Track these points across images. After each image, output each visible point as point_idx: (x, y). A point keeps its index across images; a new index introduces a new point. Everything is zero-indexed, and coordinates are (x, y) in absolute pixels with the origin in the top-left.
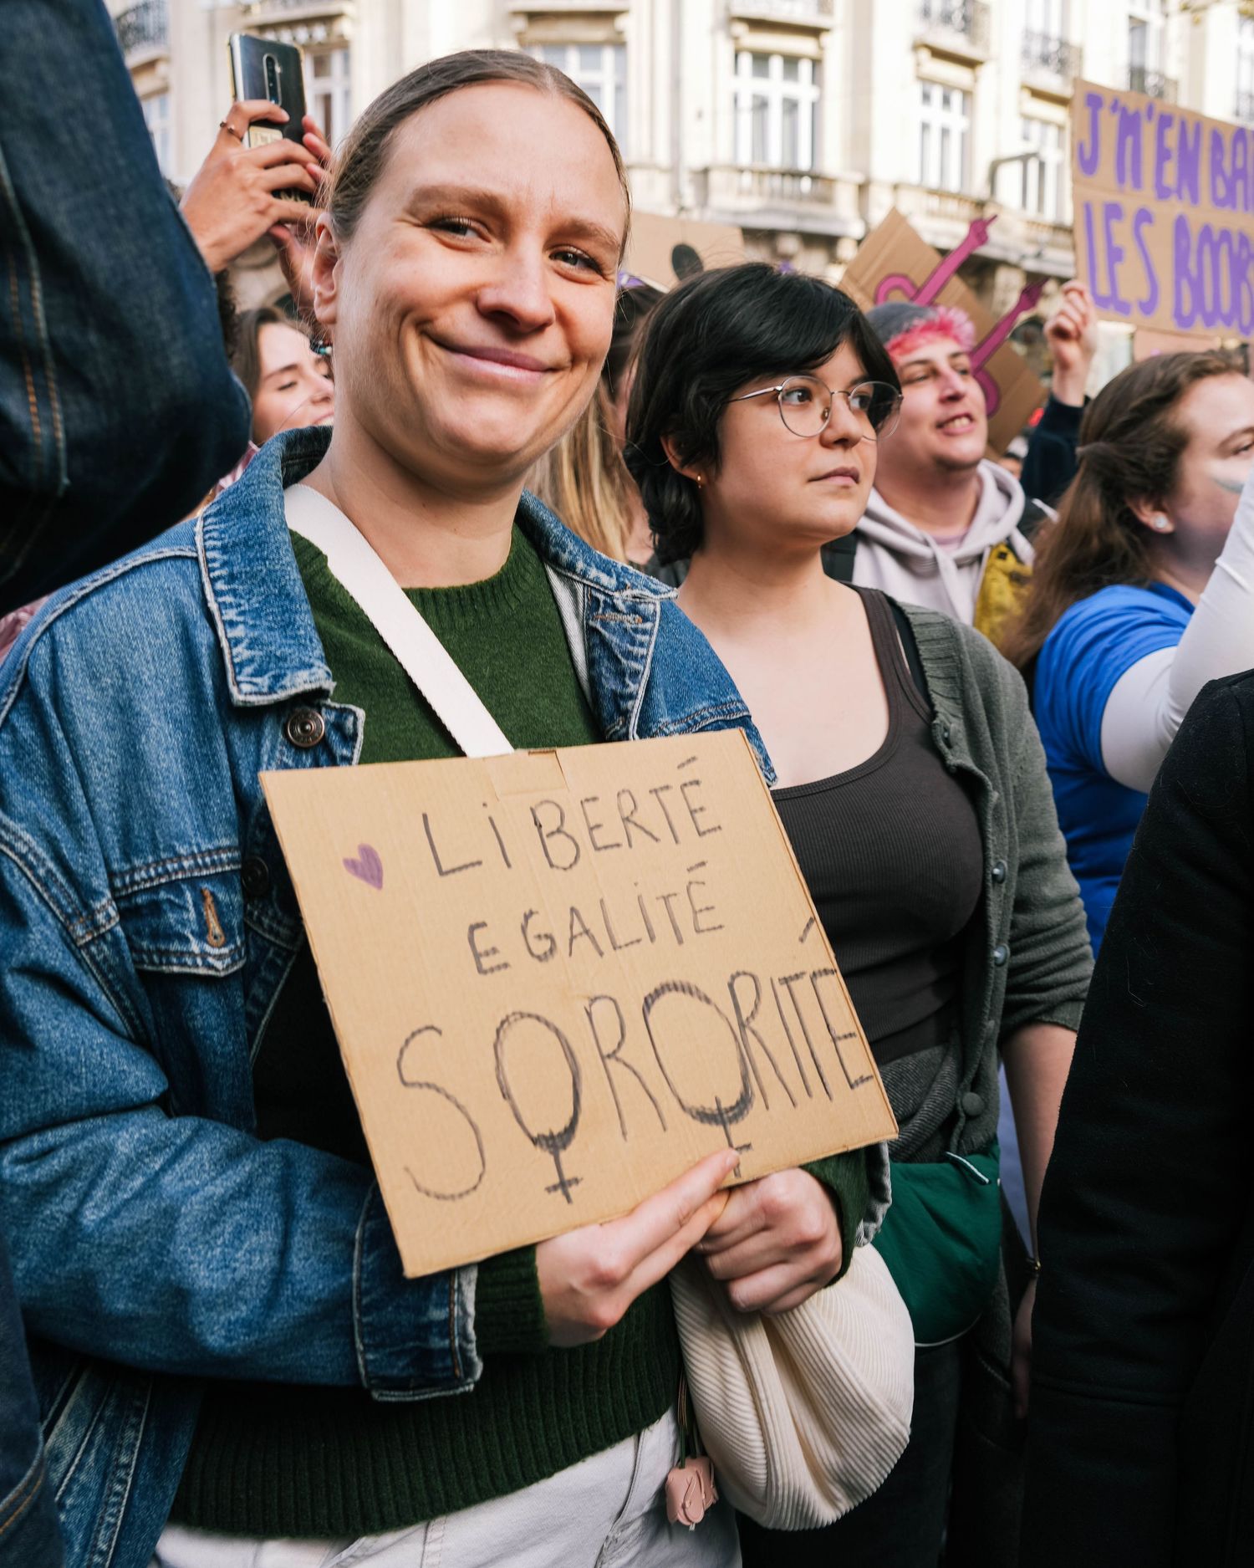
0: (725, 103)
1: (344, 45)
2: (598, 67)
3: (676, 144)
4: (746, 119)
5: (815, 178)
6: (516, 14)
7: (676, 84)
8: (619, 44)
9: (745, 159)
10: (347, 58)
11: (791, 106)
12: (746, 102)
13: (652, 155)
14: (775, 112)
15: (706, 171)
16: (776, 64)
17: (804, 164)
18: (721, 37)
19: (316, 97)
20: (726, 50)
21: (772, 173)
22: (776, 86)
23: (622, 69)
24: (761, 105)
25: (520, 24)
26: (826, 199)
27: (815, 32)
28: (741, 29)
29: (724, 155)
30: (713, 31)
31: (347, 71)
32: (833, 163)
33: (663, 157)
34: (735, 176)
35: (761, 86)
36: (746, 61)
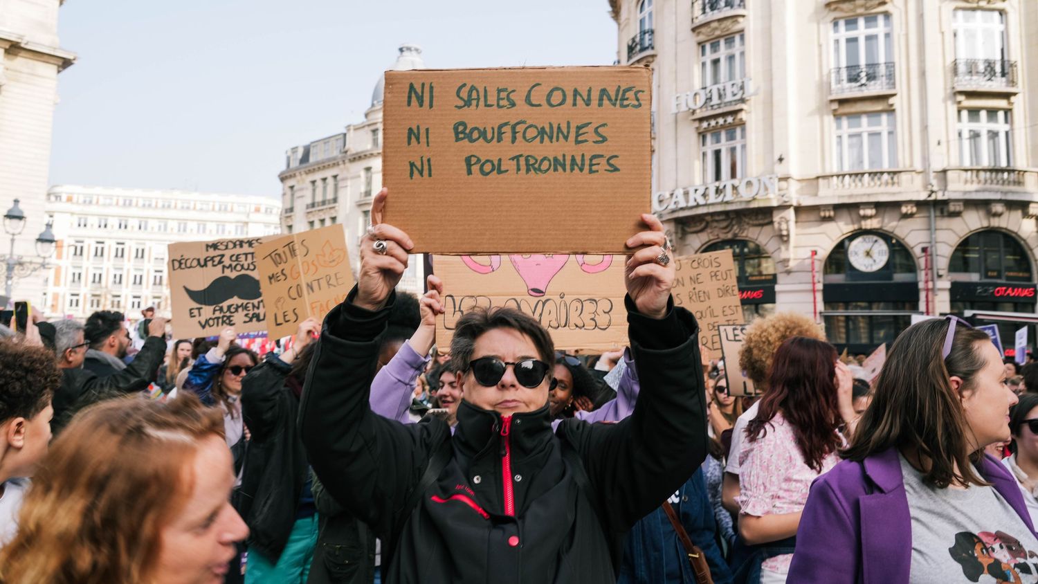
0: (954, 136)
1: (742, 124)
2: (879, 124)
3: (926, 159)
4: (966, 144)
5: (1010, 171)
6: (832, 101)
7: (925, 128)
8: (891, 111)
9: (967, 164)
10: (743, 130)
11: (993, 135)
12: (966, 135)
13: (911, 165)
14: (984, 139)
15: (945, 171)
16: (983, 114)
17: (1004, 164)
18: (949, 103)
19: (727, 149)
20: (953, 109)
21: (985, 170)
22: (983, 125)
23: (893, 124)
24: (975, 136)
25: (835, 106)
26: (1019, 183)
27: (1007, 96)
28: (961, 98)
29: (954, 162)
30: (945, 101)
31: (743, 136)
32: (1021, 162)
33: (918, 166)
34: (964, 174)
35: (975, 126)
36: (965, 114)
